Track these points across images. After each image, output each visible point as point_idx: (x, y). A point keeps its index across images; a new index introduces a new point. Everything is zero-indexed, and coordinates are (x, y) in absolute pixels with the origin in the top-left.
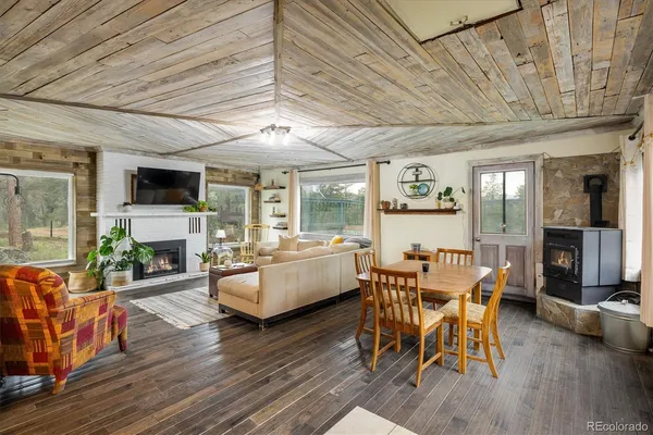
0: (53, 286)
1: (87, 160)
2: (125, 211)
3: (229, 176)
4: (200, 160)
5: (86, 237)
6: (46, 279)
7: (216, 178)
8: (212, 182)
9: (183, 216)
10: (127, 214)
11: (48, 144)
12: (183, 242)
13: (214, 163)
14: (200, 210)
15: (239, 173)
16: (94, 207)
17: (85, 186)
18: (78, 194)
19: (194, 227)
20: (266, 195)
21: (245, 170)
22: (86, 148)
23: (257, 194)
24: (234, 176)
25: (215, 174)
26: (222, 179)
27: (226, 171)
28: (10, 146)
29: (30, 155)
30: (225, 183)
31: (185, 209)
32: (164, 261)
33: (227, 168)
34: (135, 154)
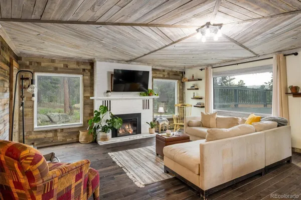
1: (89, 67)
2: (107, 96)
3: (166, 73)
4: (149, 64)
5: (88, 111)
7: (158, 75)
8: (156, 78)
9: (139, 99)
10: (109, 98)
11: (70, 59)
12: (139, 115)
13: (157, 66)
14: (149, 95)
15: (172, 71)
16: (92, 94)
17: (88, 82)
18: (85, 86)
19: (146, 105)
20: (189, 85)
21: (175, 70)
22: (89, 60)
23: (182, 84)
24: (168, 74)
25: (158, 72)
26: (162, 76)
27: (164, 71)
28: (53, 61)
29: (62, 65)
30: (163, 78)
31: (141, 94)
32: (129, 127)
33: (164, 68)
34: (113, 62)
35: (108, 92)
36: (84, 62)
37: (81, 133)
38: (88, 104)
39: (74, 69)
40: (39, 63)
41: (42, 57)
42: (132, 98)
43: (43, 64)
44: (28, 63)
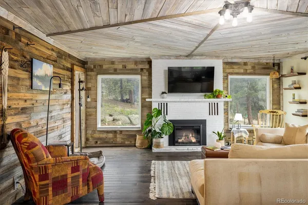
0: (27, 149)
1: (147, 67)
3: (249, 67)
4: (217, 57)
6: (23, 143)
7: (236, 71)
8: (232, 74)
9: (204, 102)
13: (232, 58)
14: (217, 97)
15: (259, 64)
16: (150, 96)
17: (146, 83)
18: (142, 87)
20: (287, 82)
21: (265, 61)
22: (146, 59)
23: (279, 81)
24: (253, 67)
25: (235, 67)
26: (242, 71)
27: (245, 64)
28: (113, 63)
29: (120, 67)
30: (245, 73)
31: (205, 95)
32: (192, 135)
33: (245, 61)
34: (170, 59)
35: (163, 93)
36: (142, 61)
37: (138, 137)
38: (146, 106)
39: (132, 70)
40: (101, 66)
41: (104, 60)
42: (193, 100)
43: (105, 67)
44: (92, 66)
